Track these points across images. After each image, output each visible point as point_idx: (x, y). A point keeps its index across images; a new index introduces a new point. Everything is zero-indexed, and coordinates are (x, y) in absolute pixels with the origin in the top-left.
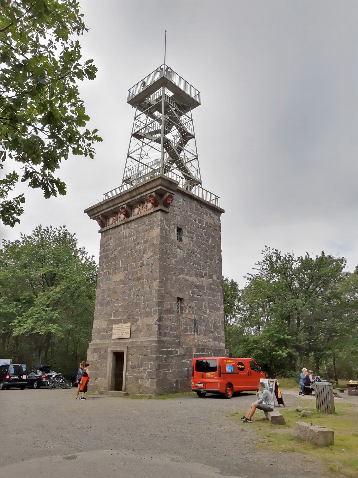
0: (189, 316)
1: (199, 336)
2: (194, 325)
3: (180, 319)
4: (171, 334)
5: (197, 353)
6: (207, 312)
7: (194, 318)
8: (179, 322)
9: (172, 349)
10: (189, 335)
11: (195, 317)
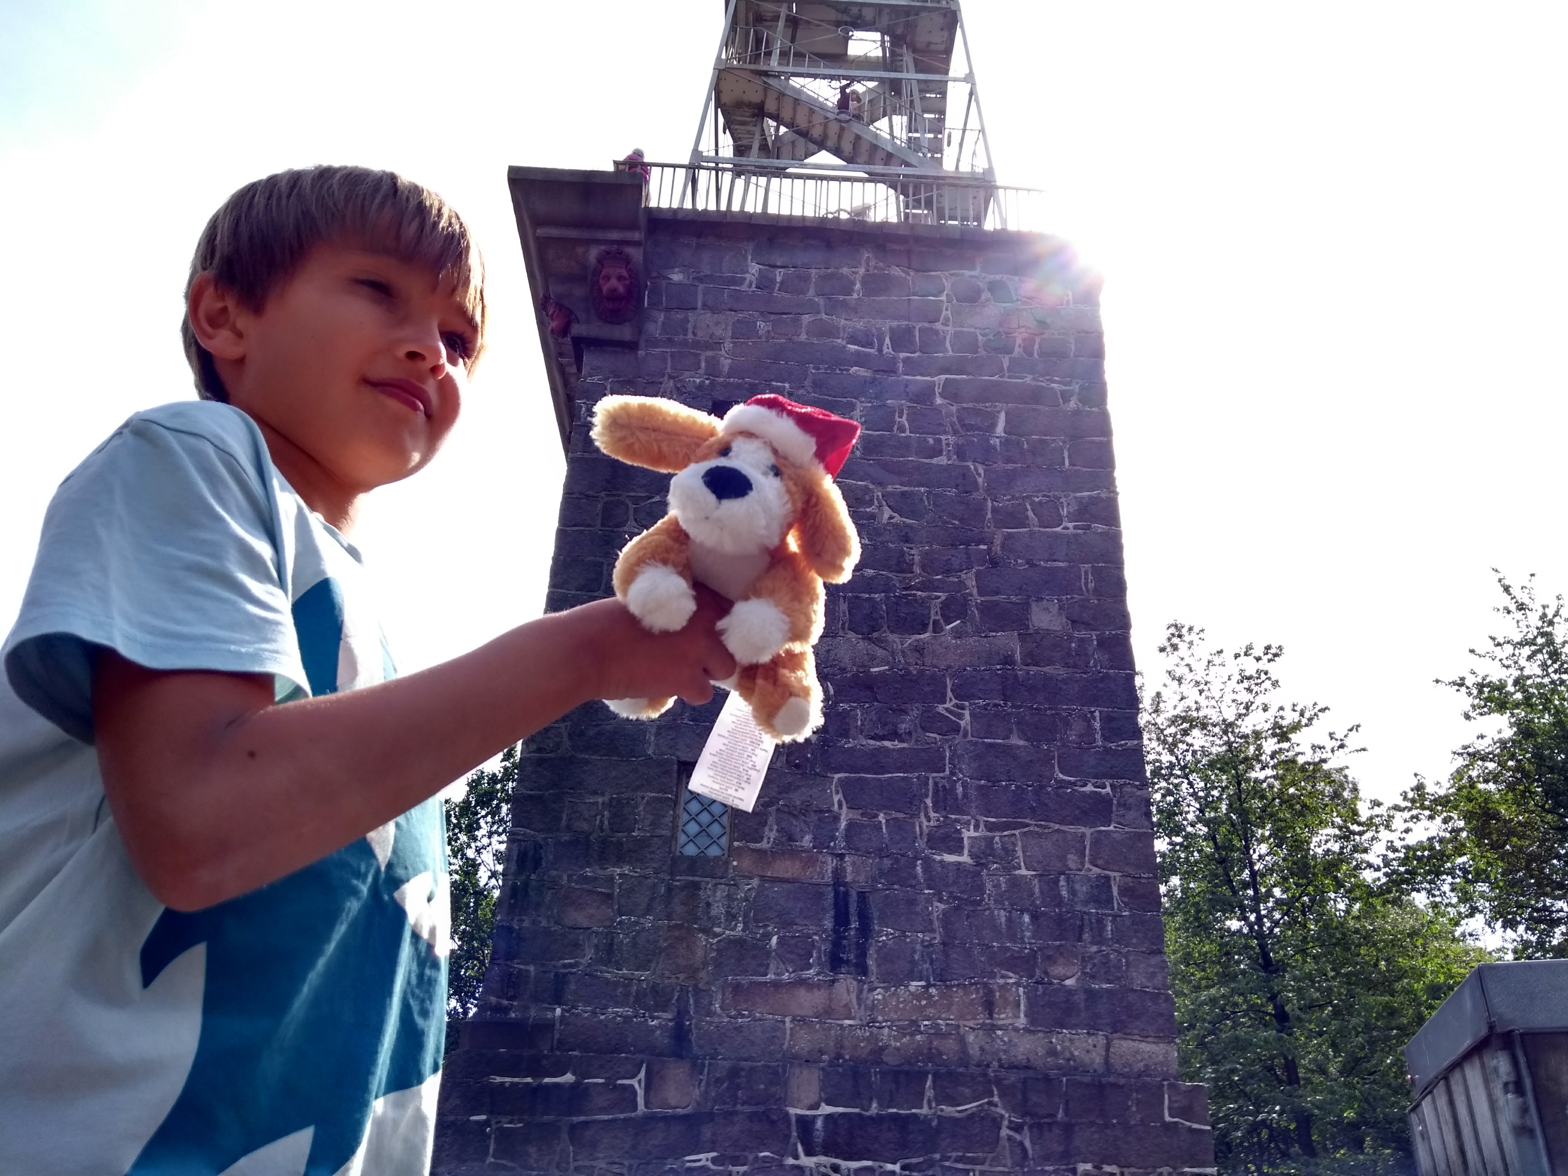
0: (785, 868)
1: (878, 994)
2: (828, 924)
3: (696, 886)
4: (607, 982)
5: (826, 1109)
6: (968, 834)
7: (828, 878)
8: (679, 909)
9: (582, 1075)
10: (777, 985)
11: (838, 873)
